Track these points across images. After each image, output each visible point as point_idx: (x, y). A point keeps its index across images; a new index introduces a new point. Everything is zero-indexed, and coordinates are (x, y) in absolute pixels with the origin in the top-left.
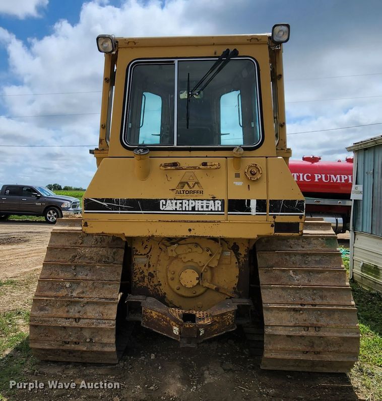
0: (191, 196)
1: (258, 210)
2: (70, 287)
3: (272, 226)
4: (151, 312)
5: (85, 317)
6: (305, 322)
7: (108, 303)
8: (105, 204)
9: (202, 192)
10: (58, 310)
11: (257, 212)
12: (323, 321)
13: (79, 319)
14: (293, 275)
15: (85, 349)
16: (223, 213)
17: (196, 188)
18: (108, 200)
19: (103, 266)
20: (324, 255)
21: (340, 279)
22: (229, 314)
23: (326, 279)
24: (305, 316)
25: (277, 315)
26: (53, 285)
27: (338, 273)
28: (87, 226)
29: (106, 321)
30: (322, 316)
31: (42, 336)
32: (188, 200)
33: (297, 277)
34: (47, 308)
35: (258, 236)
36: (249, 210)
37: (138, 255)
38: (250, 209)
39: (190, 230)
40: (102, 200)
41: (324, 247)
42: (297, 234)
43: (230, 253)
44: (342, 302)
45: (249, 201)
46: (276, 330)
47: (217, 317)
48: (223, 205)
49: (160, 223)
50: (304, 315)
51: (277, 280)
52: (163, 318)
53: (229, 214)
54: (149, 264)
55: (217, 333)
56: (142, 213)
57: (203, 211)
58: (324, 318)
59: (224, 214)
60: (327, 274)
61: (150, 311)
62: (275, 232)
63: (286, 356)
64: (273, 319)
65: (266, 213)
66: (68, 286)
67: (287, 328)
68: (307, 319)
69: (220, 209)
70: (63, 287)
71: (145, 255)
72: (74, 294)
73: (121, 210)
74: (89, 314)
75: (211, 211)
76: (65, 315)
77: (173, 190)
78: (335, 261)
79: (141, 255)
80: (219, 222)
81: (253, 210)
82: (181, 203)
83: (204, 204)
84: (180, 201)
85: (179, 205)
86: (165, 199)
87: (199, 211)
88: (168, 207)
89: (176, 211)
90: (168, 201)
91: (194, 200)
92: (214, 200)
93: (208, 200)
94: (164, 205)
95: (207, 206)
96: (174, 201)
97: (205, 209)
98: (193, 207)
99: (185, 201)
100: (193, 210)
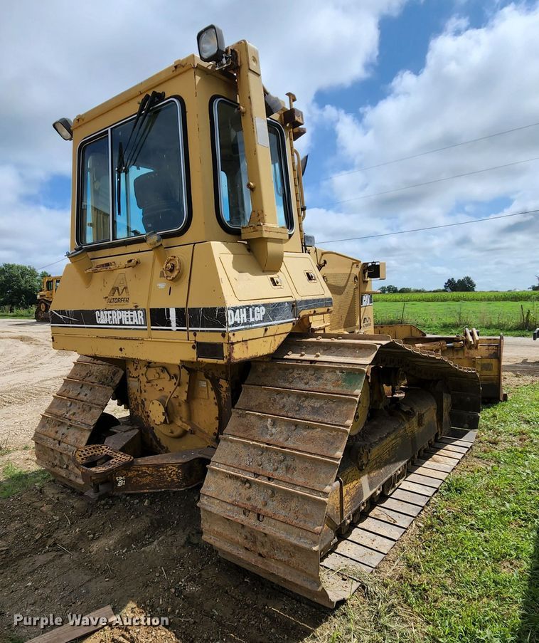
0: (119, 305)
1: (178, 324)
3: (194, 347)
5: (65, 440)
6: (248, 503)
8: (61, 316)
9: (126, 300)
11: (177, 326)
12: (273, 507)
13: (61, 441)
14: (269, 427)
16: (146, 327)
17: (124, 295)
18: (63, 312)
20: (332, 399)
21: (332, 444)
22: (171, 467)
23: (312, 440)
24: (252, 492)
25: (220, 481)
27: (334, 433)
28: (54, 341)
30: (274, 498)
32: (116, 311)
33: (274, 431)
34: (47, 425)
35: (181, 361)
36: (169, 324)
37: (131, 377)
38: (170, 322)
39: (121, 350)
40: (58, 312)
41: (338, 386)
42: (220, 362)
43: (205, 383)
44: (311, 484)
45: (168, 310)
46: (212, 503)
47: (148, 468)
48: (145, 317)
49: (98, 339)
50: (251, 490)
51: (245, 431)
53: (152, 329)
54: (141, 389)
55: (151, 489)
56: (84, 327)
57: (129, 325)
58: (275, 503)
59: (146, 329)
60: (317, 433)
62: (198, 357)
63: (226, 547)
64: (213, 487)
65: (186, 328)
67: (224, 504)
68: (253, 497)
69: (143, 323)
70: (66, 406)
71: (136, 377)
72: (68, 415)
73: (72, 324)
75: (136, 325)
77: (106, 298)
78: (341, 412)
80: (143, 339)
81: (174, 323)
82: (111, 315)
83: (129, 316)
84: (110, 312)
85: (110, 317)
86: (99, 310)
87: (125, 325)
88: (102, 319)
89: (108, 324)
90: (102, 312)
91: (120, 310)
92: (137, 310)
93: (132, 310)
94: (99, 317)
95: (132, 318)
96: (106, 312)
97: (131, 323)
98: (121, 320)
99: (113, 312)
100: (121, 324)
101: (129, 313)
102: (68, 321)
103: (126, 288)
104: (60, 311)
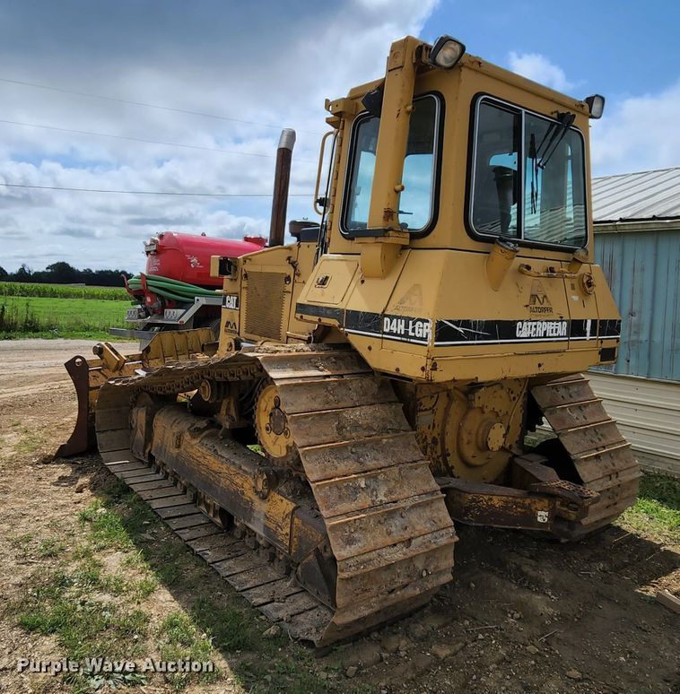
0: (544, 315)
2: (367, 486)
3: (599, 353)
4: (491, 499)
5: (417, 533)
6: (608, 470)
7: (432, 501)
8: (460, 329)
9: (550, 310)
10: (374, 534)
11: (590, 336)
12: (617, 464)
13: (410, 540)
14: (571, 414)
15: (418, 591)
16: (568, 339)
17: (546, 305)
18: (466, 324)
19: (392, 438)
23: (594, 413)
26: (340, 489)
28: (436, 369)
29: (444, 532)
30: (614, 458)
31: (357, 595)
33: (575, 415)
34: (356, 535)
36: (585, 334)
37: (422, 410)
38: (586, 332)
39: (540, 365)
40: (457, 323)
45: (586, 321)
48: (568, 328)
49: (517, 357)
52: (515, 503)
53: (571, 340)
54: (434, 424)
56: (498, 343)
58: (616, 461)
59: (568, 341)
60: (591, 407)
61: (486, 498)
62: (600, 361)
65: (596, 337)
66: (363, 486)
70: (357, 489)
72: (381, 497)
73: (478, 340)
74: (418, 527)
76: (389, 541)
77: (527, 306)
79: (426, 410)
80: (564, 351)
81: (588, 334)
82: (535, 326)
83: (554, 328)
84: (535, 323)
85: (534, 329)
86: (522, 321)
87: (549, 337)
88: (524, 331)
89: (530, 337)
90: (525, 323)
91: (546, 321)
92: (562, 321)
93: (558, 321)
94: (520, 329)
95: (556, 330)
96: (530, 324)
97: (555, 334)
98: (545, 332)
99: (539, 323)
100: (545, 336)
101: (555, 324)
102: (472, 337)
103: (545, 296)
104: (459, 321)
